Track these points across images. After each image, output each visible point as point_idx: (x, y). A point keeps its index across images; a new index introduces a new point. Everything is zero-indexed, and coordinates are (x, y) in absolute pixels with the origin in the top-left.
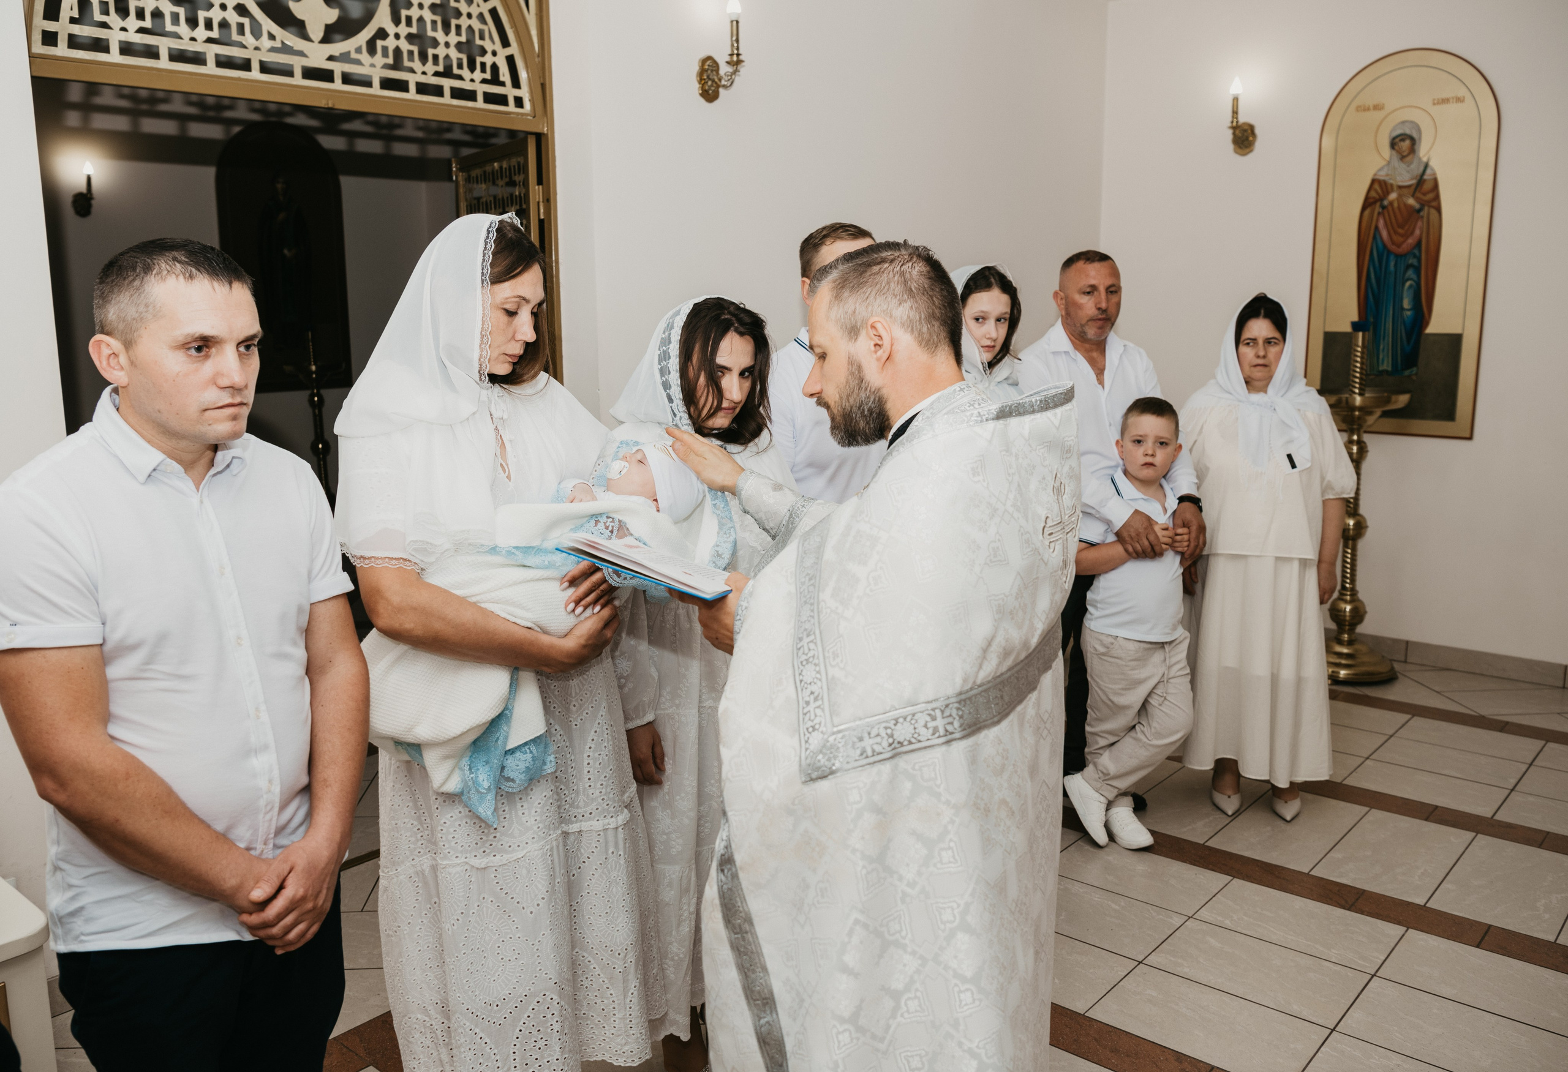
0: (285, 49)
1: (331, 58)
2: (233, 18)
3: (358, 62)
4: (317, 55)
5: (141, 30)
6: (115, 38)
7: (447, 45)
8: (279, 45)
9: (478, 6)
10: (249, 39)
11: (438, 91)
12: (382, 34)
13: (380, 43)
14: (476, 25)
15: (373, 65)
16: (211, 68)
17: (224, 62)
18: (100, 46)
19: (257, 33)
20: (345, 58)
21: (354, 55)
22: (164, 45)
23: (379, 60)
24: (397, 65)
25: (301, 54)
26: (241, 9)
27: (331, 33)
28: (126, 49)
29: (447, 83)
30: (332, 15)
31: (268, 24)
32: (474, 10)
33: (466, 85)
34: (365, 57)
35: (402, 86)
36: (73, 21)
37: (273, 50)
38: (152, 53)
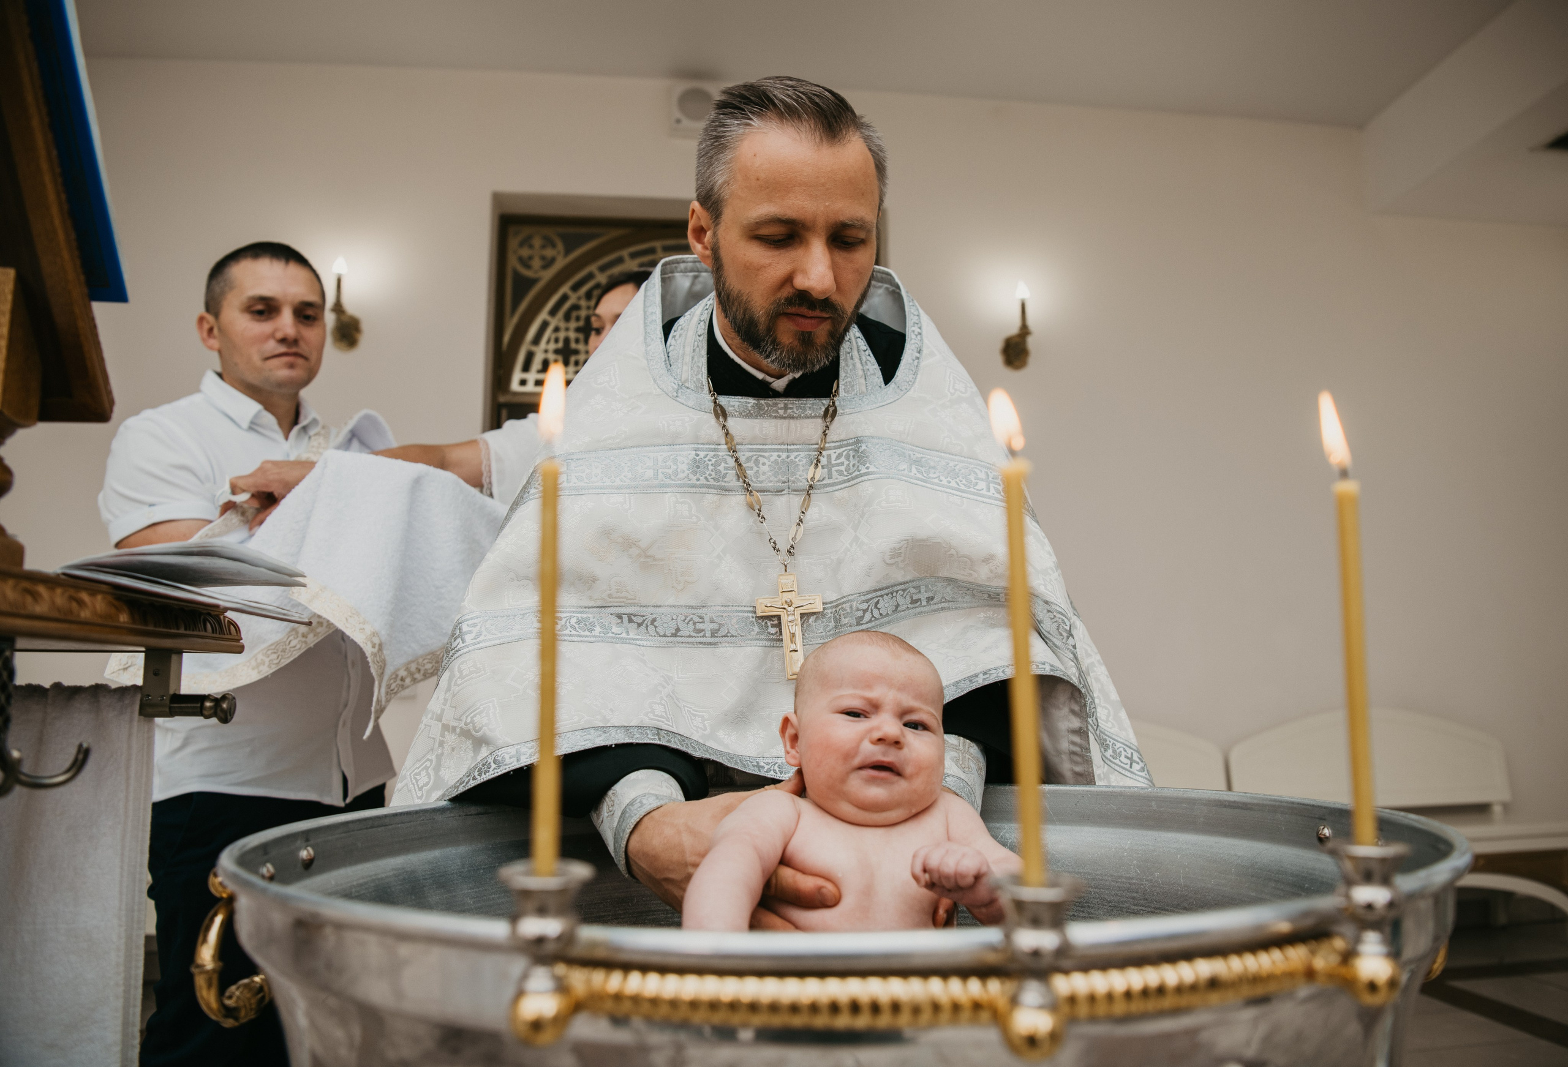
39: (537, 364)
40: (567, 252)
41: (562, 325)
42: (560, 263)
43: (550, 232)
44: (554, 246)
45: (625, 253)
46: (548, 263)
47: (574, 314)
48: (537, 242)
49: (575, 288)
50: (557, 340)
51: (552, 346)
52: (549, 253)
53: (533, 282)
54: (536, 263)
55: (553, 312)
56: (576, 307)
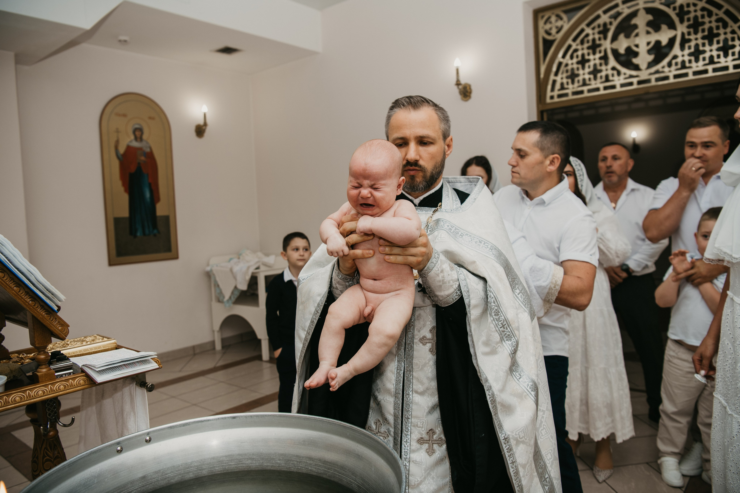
0: (631, 76)
1: (651, 74)
2: (610, 72)
3: (663, 72)
4: (644, 75)
5: (579, 86)
6: (569, 91)
7: (711, 51)
8: (627, 76)
9: (731, 27)
10: (616, 78)
11: (706, 71)
12: (675, 57)
13: (674, 62)
14: (729, 36)
15: (670, 71)
16: (602, 92)
17: (605, 88)
18: (566, 95)
19: (619, 73)
20: (657, 72)
21: (661, 70)
22: (585, 88)
23: (673, 67)
24: (683, 66)
25: (637, 76)
26: (614, 69)
27: (650, 65)
28: (575, 93)
29: (710, 68)
30: (651, 58)
31: (623, 70)
32: (729, 30)
33: (723, 64)
34: (666, 69)
35: (686, 75)
36: (559, 90)
37: (626, 78)
38: (582, 92)
39: (558, 86)
40: (569, 20)
41: (570, 62)
42: (566, 27)
43: (558, 11)
44: (561, 19)
45: (600, 12)
46: (559, 30)
47: (575, 55)
48: (553, 19)
49: (574, 40)
50: (567, 71)
51: (565, 75)
52: (559, 23)
53: (552, 42)
54: (554, 31)
55: (564, 57)
56: (576, 50)
